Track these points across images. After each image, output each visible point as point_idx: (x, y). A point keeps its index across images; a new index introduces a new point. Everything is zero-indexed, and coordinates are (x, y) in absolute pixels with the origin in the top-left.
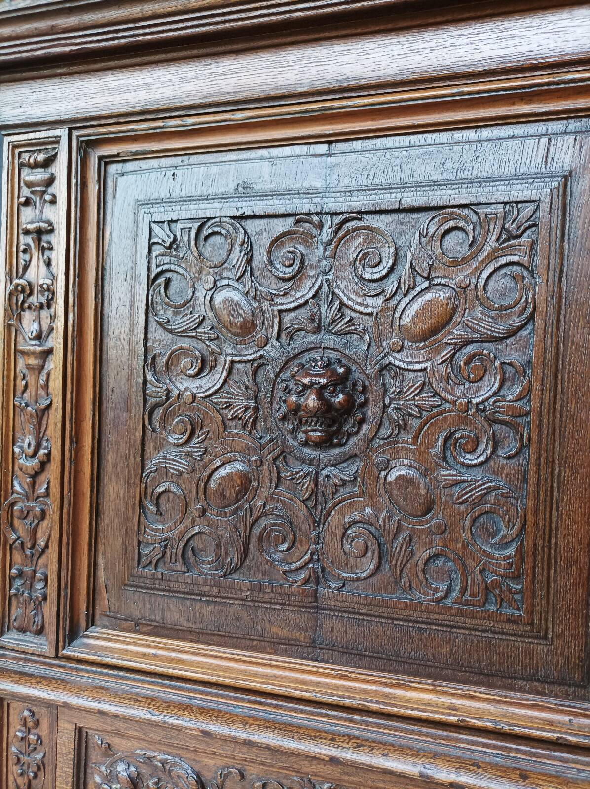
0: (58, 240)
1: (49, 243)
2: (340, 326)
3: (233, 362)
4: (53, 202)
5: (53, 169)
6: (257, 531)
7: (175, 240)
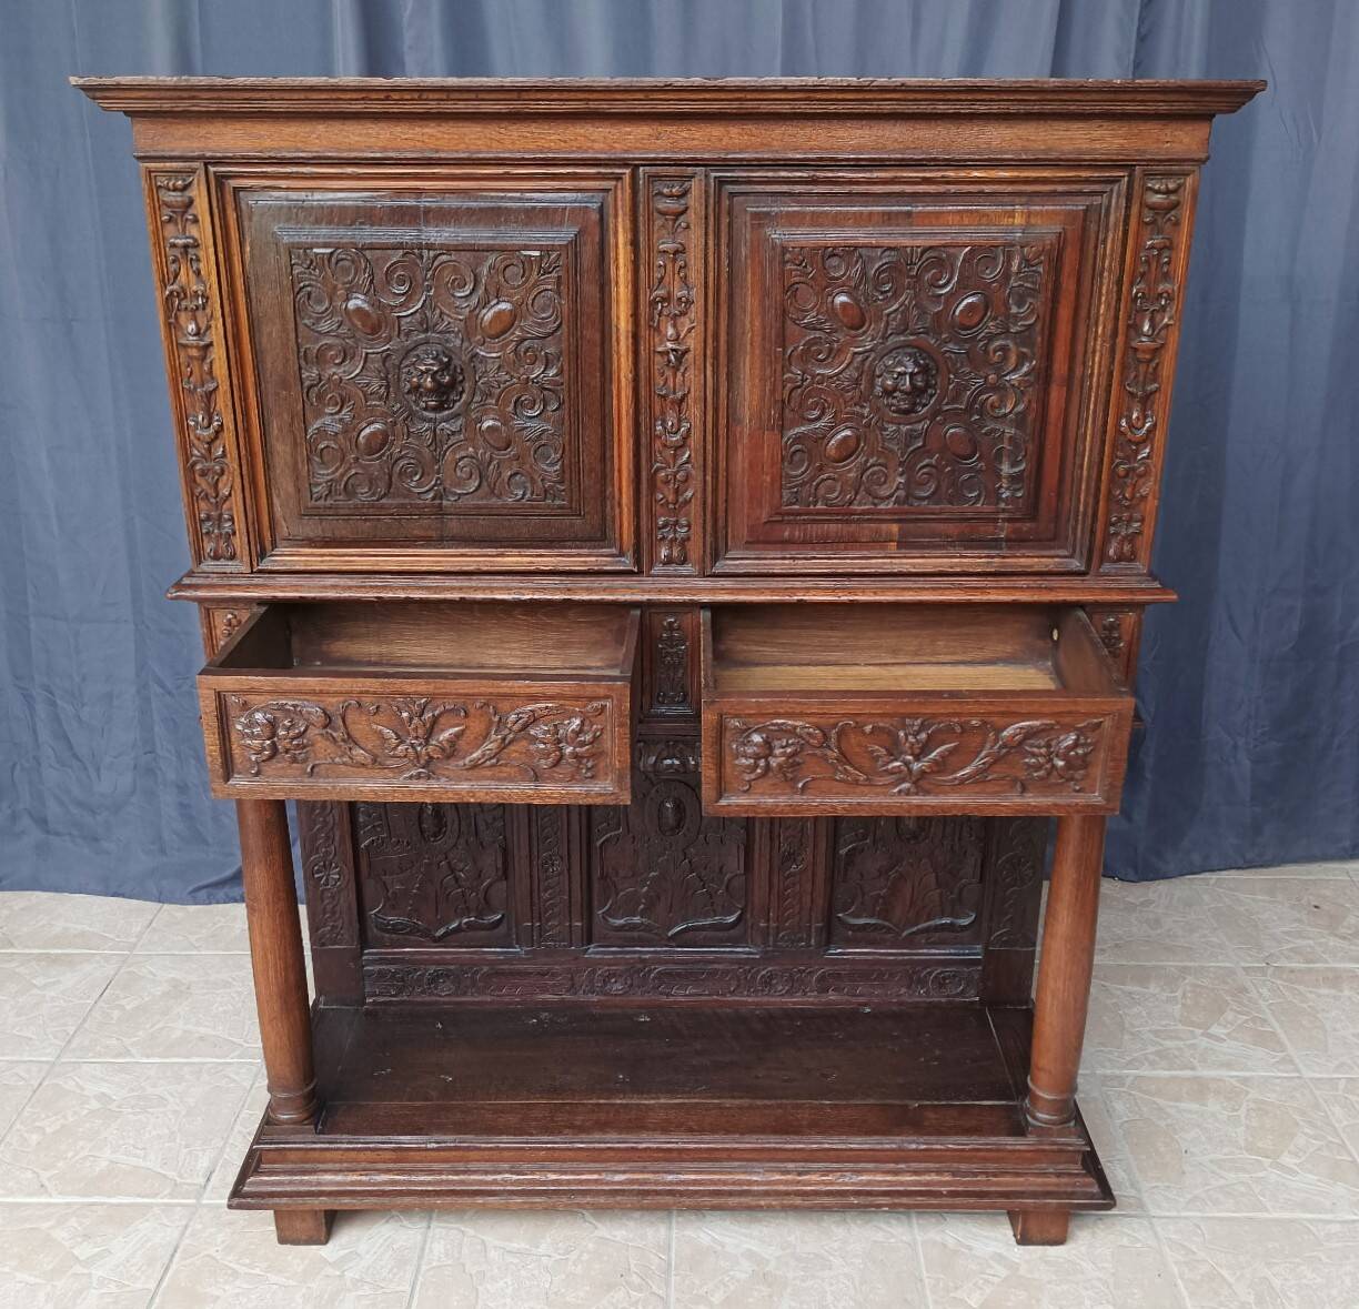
0: (206, 255)
2: (441, 327)
3: (367, 354)
6: (397, 469)
7: (311, 262)
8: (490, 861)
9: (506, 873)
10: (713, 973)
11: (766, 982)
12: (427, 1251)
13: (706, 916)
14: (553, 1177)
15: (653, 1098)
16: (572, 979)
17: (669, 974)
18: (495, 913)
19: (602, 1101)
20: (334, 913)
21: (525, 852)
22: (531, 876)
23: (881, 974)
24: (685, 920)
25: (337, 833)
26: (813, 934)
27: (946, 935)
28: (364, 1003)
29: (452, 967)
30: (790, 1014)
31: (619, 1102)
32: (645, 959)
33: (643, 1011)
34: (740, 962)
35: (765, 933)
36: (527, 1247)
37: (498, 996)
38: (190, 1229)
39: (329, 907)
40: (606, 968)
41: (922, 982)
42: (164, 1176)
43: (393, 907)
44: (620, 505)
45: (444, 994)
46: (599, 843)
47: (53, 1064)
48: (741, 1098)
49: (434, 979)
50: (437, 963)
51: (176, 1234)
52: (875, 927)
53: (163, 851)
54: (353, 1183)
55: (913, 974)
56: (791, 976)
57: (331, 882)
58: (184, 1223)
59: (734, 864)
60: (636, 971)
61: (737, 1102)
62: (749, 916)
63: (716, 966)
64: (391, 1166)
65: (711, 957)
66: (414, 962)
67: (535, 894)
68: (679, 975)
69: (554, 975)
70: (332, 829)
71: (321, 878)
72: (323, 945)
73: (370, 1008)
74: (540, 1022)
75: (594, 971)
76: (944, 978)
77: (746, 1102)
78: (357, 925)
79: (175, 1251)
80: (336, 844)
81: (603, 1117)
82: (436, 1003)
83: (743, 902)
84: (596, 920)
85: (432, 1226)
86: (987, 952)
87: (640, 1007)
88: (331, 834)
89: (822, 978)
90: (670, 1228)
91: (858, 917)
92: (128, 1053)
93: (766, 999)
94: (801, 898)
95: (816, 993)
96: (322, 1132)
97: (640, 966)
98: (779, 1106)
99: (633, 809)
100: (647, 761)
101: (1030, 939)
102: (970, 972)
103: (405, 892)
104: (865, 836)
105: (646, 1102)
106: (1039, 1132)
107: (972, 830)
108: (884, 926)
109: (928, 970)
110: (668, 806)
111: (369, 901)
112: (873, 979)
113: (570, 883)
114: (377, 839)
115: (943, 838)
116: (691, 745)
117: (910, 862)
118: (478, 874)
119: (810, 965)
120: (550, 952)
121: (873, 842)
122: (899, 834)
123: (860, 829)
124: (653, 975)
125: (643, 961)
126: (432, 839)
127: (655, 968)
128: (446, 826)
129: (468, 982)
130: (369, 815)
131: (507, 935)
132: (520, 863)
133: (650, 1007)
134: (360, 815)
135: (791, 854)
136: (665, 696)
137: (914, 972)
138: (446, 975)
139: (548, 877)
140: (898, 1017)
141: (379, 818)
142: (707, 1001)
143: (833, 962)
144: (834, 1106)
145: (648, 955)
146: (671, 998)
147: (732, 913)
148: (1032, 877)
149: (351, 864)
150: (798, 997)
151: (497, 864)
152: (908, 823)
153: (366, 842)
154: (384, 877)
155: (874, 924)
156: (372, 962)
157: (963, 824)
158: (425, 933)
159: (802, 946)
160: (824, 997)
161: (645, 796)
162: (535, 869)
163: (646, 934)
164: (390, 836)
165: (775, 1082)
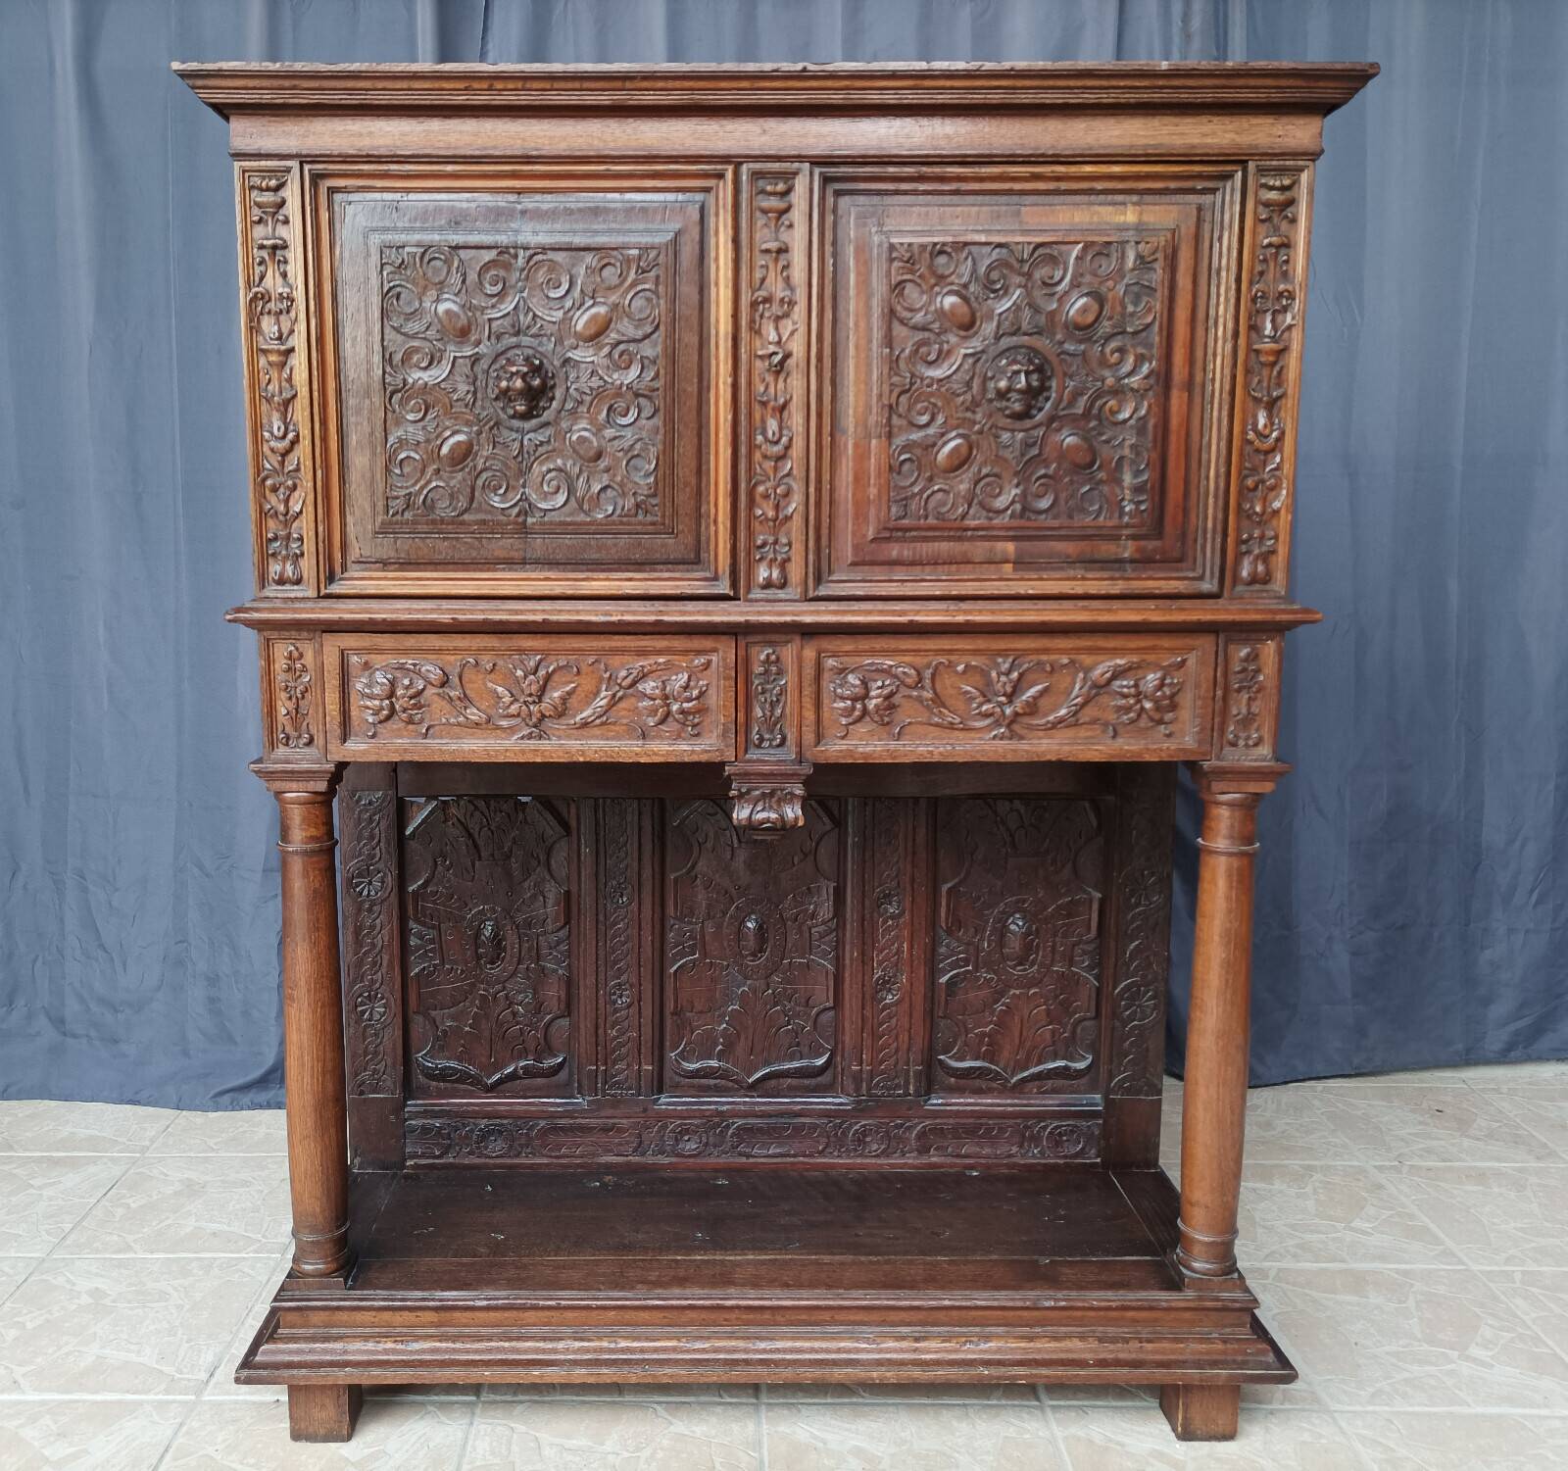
0: (295, 256)
1: (284, 257)
2: (534, 330)
3: (455, 357)
4: (286, 222)
5: (282, 193)
6: (480, 482)
7: (403, 261)
8: (553, 993)
9: (569, 1008)
10: (798, 1129)
11: (859, 1140)
12: (469, 1448)
13: (792, 1059)
14: (623, 1344)
15: (740, 1255)
16: (640, 1136)
17: (749, 1130)
18: (556, 1056)
19: (679, 1258)
20: (376, 1053)
21: (590, 980)
22: (597, 1009)
23: (989, 1130)
24: (767, 1063)
25: (386, 958)
26: (912, 1081)
27: (1060, 1083)
28: (404, 1167)
29: (505, 1122)
30: (887, 1179)
31: (699, 1259)
32: (722, 1112)
33: (719, 1174)
34: (827, 1114)
35: (857, 1079)
36: (590, 1445)
37: (556, 1157)
38: (184, 1429)
39: (371, 1048)
40: (679, 1123)
41: (1035, 1139)
42: (161, 1371)
43: (442, 1048)
44: (715, 522)
45: (494, 1154)
46: (672, 971)
47: (44, 1260)
48: (841, 1254)
49: (485, 1135)
50: (489, 1116)
51: (169, 1432)
52: (980, 1073)
53: (186, 1053)
55: (1024, 1127)
56: (887, 1132)
57: (377, 1017)
58: (179, 1420)
59: (823, 996)
60: (716, 1122)
61: (838, 1258)
62: (839, 1059)
63: (802, 1120)
64: (432, 1331)
65: (799, 1106)
66: (462, 1115)
67: (601, 1031)
68: (760, 1130)
69: (620, 1131)
70: (380, 951)
71: (363, 1012)
72: (362, 1093)
73: (411, 1172)
74: (604, 1185)
75: (664, 1127)
76: (1061, 1135)
77: (850, 1258)
78: (401, 1071)
79: (166, 1451)
80: (384, 970)
81: (682, 1273)
82: (486, 1166)
83: (832, 1043)
84: (667, 1066)
86: (1106, 1099)
87: (716, 1170)
88: (378, 959)
89: (922, 1135)
90: (759, 1423)
91: (962, 1059)
92: (129, 1248)
93: (859, 1161)
94: (897, 1038)
95: (915, 1154)
96: (351, 1288)
97: (716, 1120)
98: (887, 1262)
99: (710, 929)
100: (741, 814)
101: (1155, 1086)
102: (1089, 1127)
103: (457, 1031)
104: (967, 962)
105: (731, 1258)
106: (1198, 1284)
107: (1085, 953)
108: (990, 1071)
109: (1042, 1124)
110: (749, 925)
111: (414, 1042)
112: (980, 1137)
113: (640, 1018)
114: (429, 967)
115: (1052, 964)
116: (791, 793)
117: (1017, 992)
118: (538, 1008)
119: (909, 1119)
120: (616, 1103)
121: (976, 968)
122: (1004, 958)
123: (960, 953)
124: (731, 1131)
125: (720, 1114)
126: (489, 966)
127: (734, 1123)
128: (505, 951)
129: (523, 1141)
130: (421, 938)
131: (568, 1084)
132: (585, 994)
133: (729, 1171)
134: (412, 937)
135: (886, 982)
136: (761, 739)
137: (1027, 1127)
138: (499, 1132)
139: (616, 1011)
140: (1010, 1180)
141: (432, 941)
142: (792, 1164)
143: (935, 1114)
144: (951, 1262)
145: (725, 1108)
146: (751, 1160)
147: (821, 1055)
148: (1154, 1009)
149: (398, 995)
150: (896, 1158)
151: (559, 997)
152: (1014, 945)
153: (417, 970)
154: (433, 1013)
155: (979, 1068)
156: (416, 1115)
157: (1074, 946)
158: (476, 1081)
159: (899, 1096)
160: (924, 1160)
161: (724, 914)
162: (601, 1001)
163: (723, 1082)
164: (443, 962)
165: (879, 1241)
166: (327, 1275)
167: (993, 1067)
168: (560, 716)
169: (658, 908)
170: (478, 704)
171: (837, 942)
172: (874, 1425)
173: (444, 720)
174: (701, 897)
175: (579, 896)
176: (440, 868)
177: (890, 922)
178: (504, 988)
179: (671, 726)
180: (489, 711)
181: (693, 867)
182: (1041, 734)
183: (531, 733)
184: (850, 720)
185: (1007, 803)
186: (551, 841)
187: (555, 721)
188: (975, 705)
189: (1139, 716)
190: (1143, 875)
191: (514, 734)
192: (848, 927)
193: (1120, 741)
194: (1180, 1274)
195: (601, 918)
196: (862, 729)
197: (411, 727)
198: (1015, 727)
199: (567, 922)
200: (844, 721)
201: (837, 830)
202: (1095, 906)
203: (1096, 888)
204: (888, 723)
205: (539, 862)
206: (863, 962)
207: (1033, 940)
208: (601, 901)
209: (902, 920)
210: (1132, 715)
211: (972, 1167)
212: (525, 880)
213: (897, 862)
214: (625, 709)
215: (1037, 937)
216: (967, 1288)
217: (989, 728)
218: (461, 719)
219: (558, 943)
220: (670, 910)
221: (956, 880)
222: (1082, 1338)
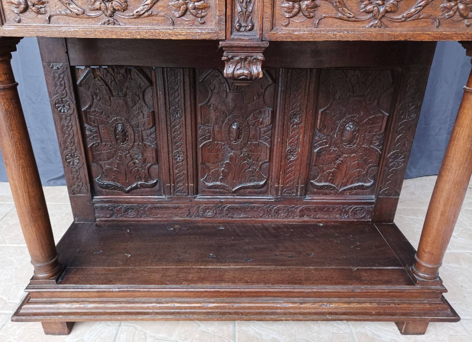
8: (150, 155)
9: (157, 160)
10: (253, 208)
11: (276, 212)
13: (251, 181)
14: (177, 305)
15: (227, 266)
16: (189, 210)
17: (233, 208)
18: (153, 180)
19: (202, 267)
21: (166, 150)
22: (169, 162)
23: (329, 209)
24: (241, 183)
25: (76, 139)
26: (299, 190)
27: (359, 191)
28: (95, 221)
29: (134, 205)
30: (287, 227)
31: (210, 267)
32: (222, 202)
33: (221, 225)
34: (265, 203)
35: (277, 190)
36: (166, 336)
37: (156, 218)
39: (75, 177)
40: (204, 205)
41: (346, 212)
43: (105, 176)
45: (131, 217)
46: (200, 146)
48: (270, 265)
49: (127, 210)
50: (128, 203)
52: (328, 187)
54: (76, 308)
55: (342, 208)
56: (288, 210)
57: (76, 164)
59: (264, 157)
60: (219, 206)
61: (268, 267)
62: (270, 182)
63: (254, 205)
64: (97, 299)
65: (253, 200)
66: (117, 202)
67: (171, 170)
68: (237, 208)
69: (181, 208)
70: (73, 137)
71: (70, 162)
72: (74, 194)
73: (98, 223)
74: (175, 229)
75: (199, 207)
76: (357, 211)
77: (273, 267)
78: (89, 185)
80: (76, 145)
81: (202, 275)
82: (128, 221)
83: (267, 176)
84: (199, 184)
85: (122, 325)
86: (378, 199)
87: (219, 223)
88: (73, 140)
89: (302, 211)
90: (234, 326)
91: (320, 182)
92: (4, 243)
93: (276, 219)
94: (294, 174)
95: (298, 217)
96: (60, 283)
97: (220, 205)
98: (289, 269)
99: (216, 129)
100: (228, 70)
101: (398, 193)
102: (368, 208)
103: (111, 169)
104: (326, 143)
105: (224, 267)
106: (422, 283)
107: (377, 139)
108: (331, 186)
109: (350, 207)
110: (234, 127)
111: (94, 174)
112: (324, 211)
113: (187, 165)
114: (96, 143)
115: (363, 144)
116: (256, 59)
117: (346, 156)
118: (145, 161)
119: (297, 205)
120: (179, 198)
121: (330, 146)
122: (342, 141)
123: (324, 139)
124: (225, 209)
125: (221, 202)
126: (122, 143)
127: (226, 206)
128: (128, 137)
129: (142, 212)
130: (91, 131)
131: (160, 190)
132: (164, 155)
133: (224, 223)
134: (87, 131)
135: (291, 152)
136: (240, 26)
137: (343, 208)
138: (132, 208)
139: (177, 162)
140: (335, 227)
141: (96, 132)
142: (250, 221)
143: (307, 203)
144: (316, 270)
145: (223, 200)
146: (233, 219)
147: (262, 180)
148: (403, 163)
149: (83, 155)
150: (291, 219)
151: (153, 156)
152: (347, 136)
153: (90, 145)
154: (100, 162)
155: (327, 186)
156: (98, 202)
157: (373, 136)
158: (121, 189)
159: (294, 196)
160: (302, 219)
161: (223, 122)
162: (171, 158)
163: (223, 190)
164: (102, 141)
165: (285, 258)
166: (49, 278)
167: (333, 185)
168: (124, 10)
169: (193, 120)
170: (76, 2)
171: (271, 134)
172: (280, 327)
173: (58, 12)
174: (213, 115)
175: (158, 113)
176: (95, 100)
177: (295, 126)
178: (129, 153)
179: (188, 17)
180: (83, 7)
181: (209, 101)
182: (397, 24)
183: (109, 21)
184: (291, 15)
185: (352, 71)
186: (144, 88)
187: (122, 13)
188: (363, 6)
189: (455, 13)
190: (409, 105)
191: (99, 21)
192: (277, 128)
193: (441, 29)
194: (414, 277)
195: (169, 123)
196: (297, 20)
197: (40, 16)
198: (384, 20)
199: (154, 124)
200: (287, 15)
201: (274, 84)
202: (385, 119)
203: (386, 111)
204: (312, 17)
205: (140, 98)
206: (282, 143)
207: (356, 134)
208: (168, 116)
209: (300, 125)
210: (451, 13)
211: (320, 222)
212: (134, 106)
213: (301, 99)
214: (161, 6)
215: (357, 133)
216: (323, 284)
217: (369, 20)
218: (68, 12)
219: (151, 134)
220: (199, 120)
221: (326, 108)
222: (370, 303)
